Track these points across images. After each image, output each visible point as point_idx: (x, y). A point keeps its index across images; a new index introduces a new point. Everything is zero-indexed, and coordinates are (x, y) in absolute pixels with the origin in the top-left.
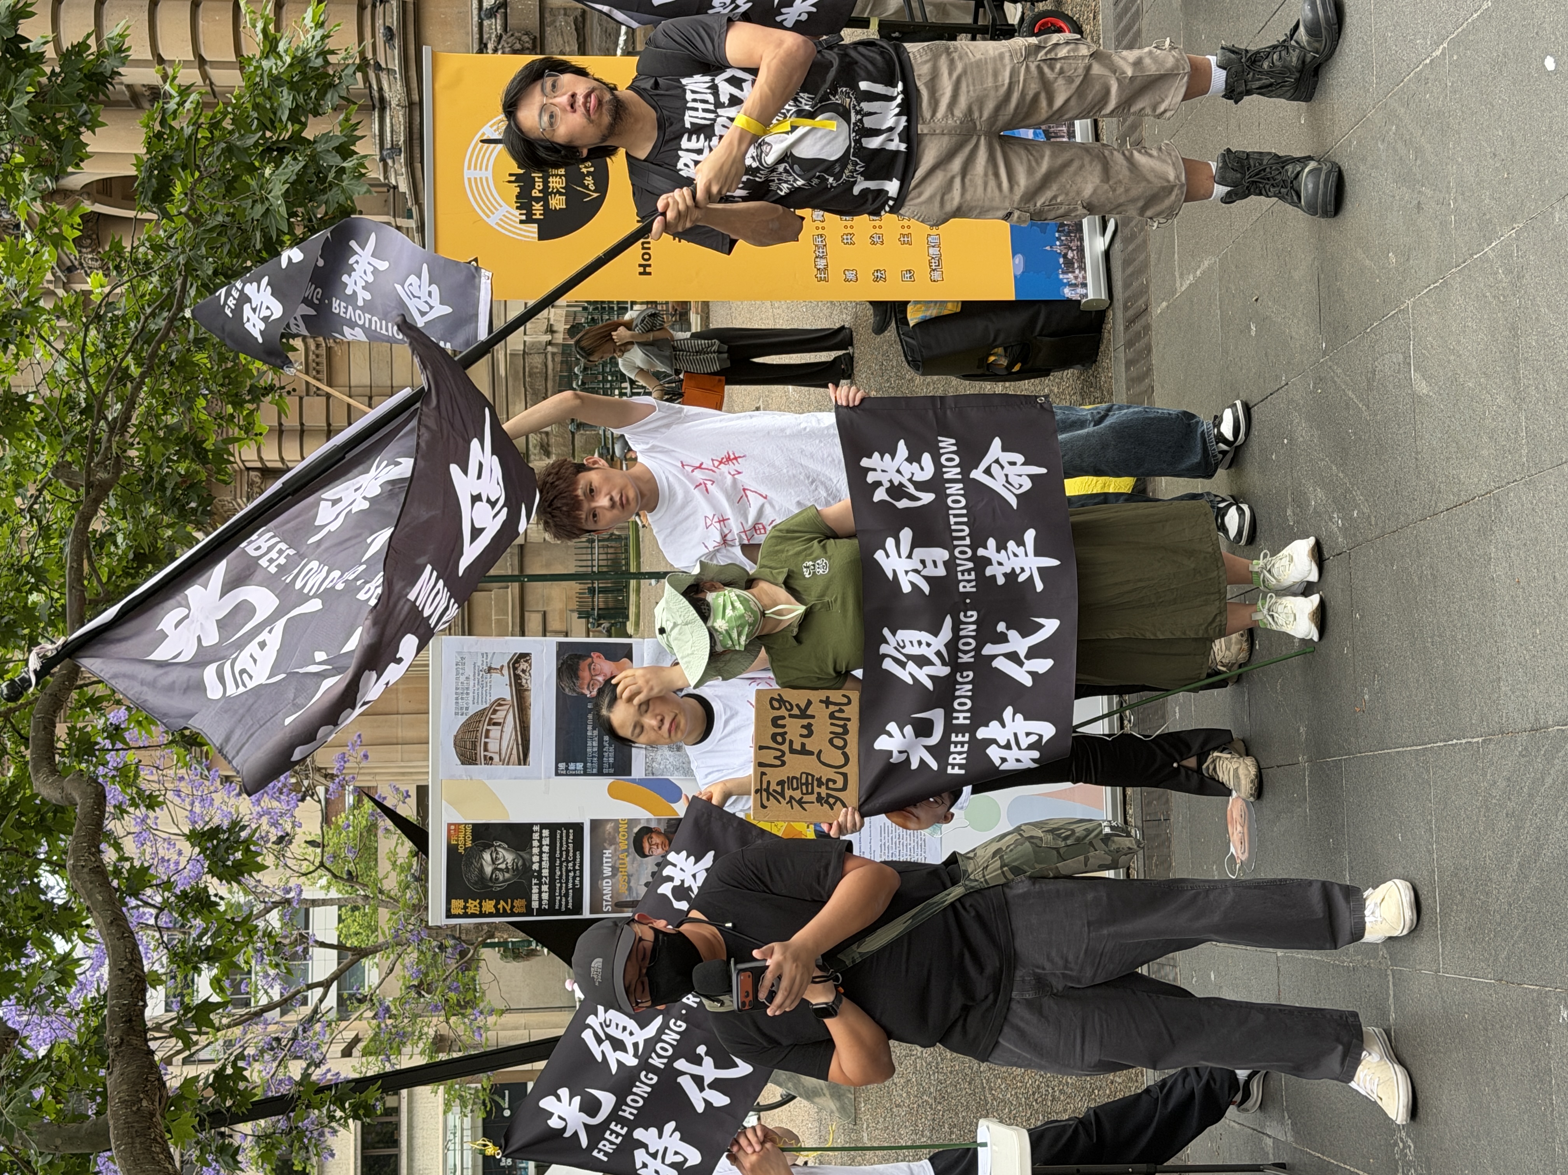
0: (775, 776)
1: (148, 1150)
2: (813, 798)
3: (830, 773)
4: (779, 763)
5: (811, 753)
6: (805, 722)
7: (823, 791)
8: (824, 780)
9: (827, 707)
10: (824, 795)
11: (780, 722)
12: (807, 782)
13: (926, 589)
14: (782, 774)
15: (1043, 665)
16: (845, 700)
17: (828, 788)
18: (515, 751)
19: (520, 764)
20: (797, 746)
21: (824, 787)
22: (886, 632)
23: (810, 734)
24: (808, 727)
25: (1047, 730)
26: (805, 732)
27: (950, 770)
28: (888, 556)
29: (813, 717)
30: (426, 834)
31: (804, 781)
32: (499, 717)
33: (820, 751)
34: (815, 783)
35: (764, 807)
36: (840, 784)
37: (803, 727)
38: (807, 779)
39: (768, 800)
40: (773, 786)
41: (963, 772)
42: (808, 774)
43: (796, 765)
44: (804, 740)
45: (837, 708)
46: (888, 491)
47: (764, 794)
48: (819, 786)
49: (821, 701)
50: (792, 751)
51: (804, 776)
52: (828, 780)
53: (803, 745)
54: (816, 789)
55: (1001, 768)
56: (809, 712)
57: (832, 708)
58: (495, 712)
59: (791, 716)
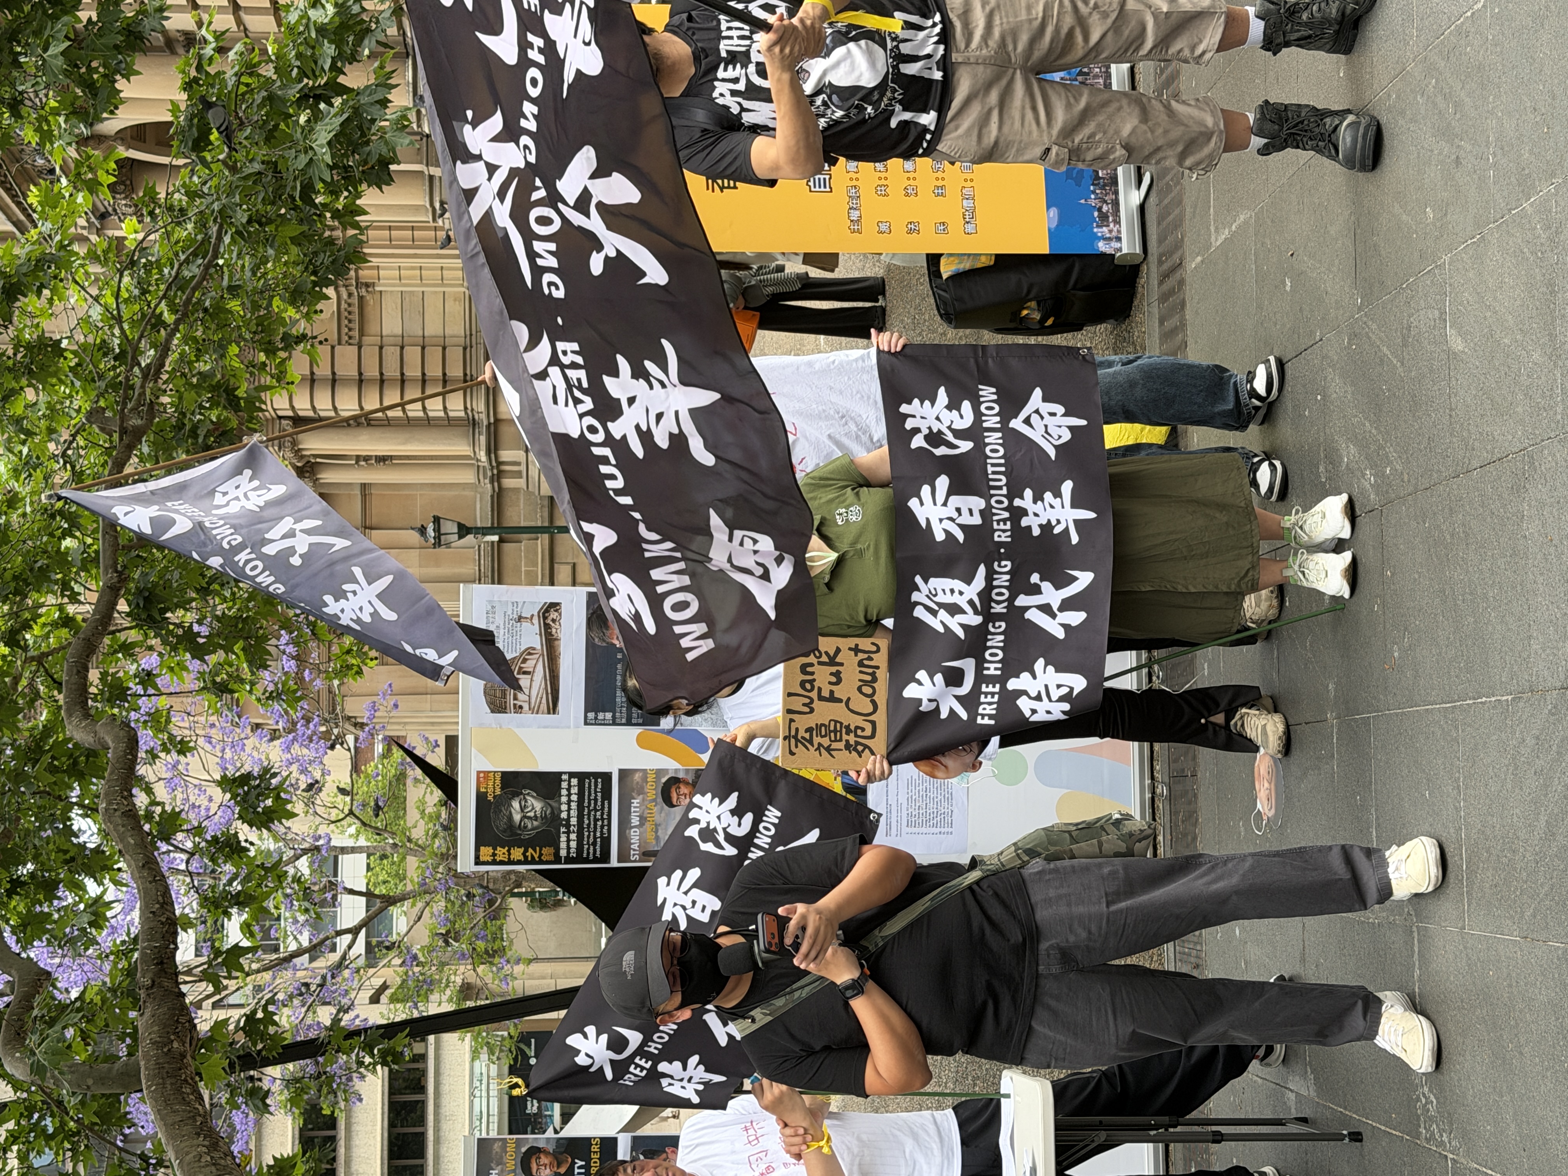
0: (803, 723)
1: (179, 1090)
2: (841, 745)
3: (858, 721)
4: (807, 710)
5: (839, 701)
6: (834, 669)
7: (852, 739)
8: (852, 728)
9: (856, 655)
10: (852, 742)
11: (809, 669)
12: (835, 730)
13: (960, 537)
14: (811, 721)
15: (1076, 618)
16: (874, 648)
17: (856, 736)
18: (544, 701)
19: (549, 713)
20: (826, 693)
21: (852, 735)
22: (918, 579)
23: (839, 682)
24: (837, 674)
25: (1078, 683)
26: (834, 679)
27: (979, 721)
28: (922, 504)
29: (842, 664)
30: (456, 783)
31: (832, 728)
32: (528, 666)
33: (849, 699)
34: (844, 730)
35: (792, 753)
36: (868, 732)
37: (832, 674)
38: (835, 726)
39: (796, 746)
40: (802, 733)
41: (992, 722)
42: (836, 722)
43: (824, 713)
44: (833, 688)
45: (866, 656)
46: (927, 438)
47: (793, 741)
48: (848, 733)
49: (850, 649)
50: (821, 698)
51: (832, 723)
52: (857, 728)
53: (832, 692)
54: (845, 737)
55: (1031, 719)
56: (838, 660)
57: (861, 656)
58: (525, 661)
59: (820, 663)
